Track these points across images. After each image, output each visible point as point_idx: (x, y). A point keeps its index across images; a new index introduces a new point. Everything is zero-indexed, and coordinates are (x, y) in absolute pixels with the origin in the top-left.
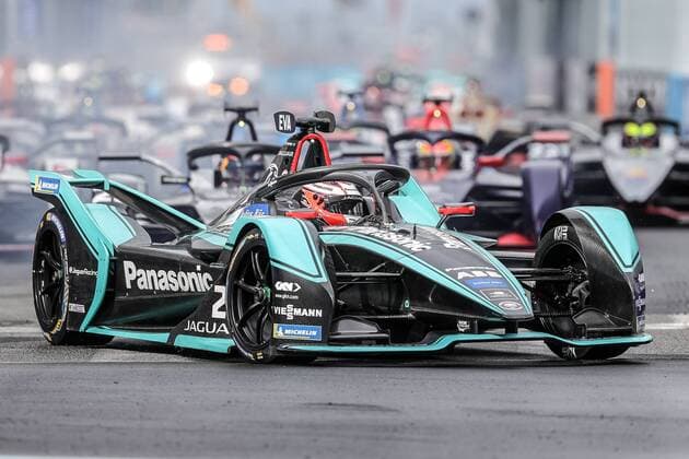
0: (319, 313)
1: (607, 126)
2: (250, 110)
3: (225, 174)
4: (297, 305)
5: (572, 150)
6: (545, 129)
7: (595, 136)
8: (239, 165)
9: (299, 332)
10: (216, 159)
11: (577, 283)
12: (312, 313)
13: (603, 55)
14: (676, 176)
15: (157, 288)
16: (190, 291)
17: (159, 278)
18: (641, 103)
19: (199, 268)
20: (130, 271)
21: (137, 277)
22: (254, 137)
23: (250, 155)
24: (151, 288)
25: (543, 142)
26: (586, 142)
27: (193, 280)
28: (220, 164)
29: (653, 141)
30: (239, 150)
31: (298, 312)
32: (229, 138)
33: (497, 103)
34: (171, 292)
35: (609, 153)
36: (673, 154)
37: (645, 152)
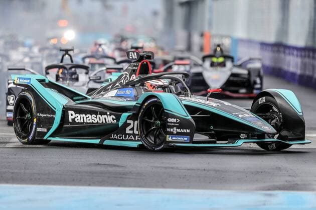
0: (188, 131)
1: (204, 58)
2: (70, 50)
3: (61, 75)
4: (178, 128)
5: (191, 68)
6: (181, 59)
7: (200, 62)
8: (66, 72)
9: (179, 139)
10: (56, 70)
11: (272, 120)
12: (185, 131)
13: (206, 29)
14: (232, 78)
15: (85, 121)
16: (103, 122)
17: (87, 118)
18: (218, 49)
19: (108, 113)
20: (72, 115)
21: (75, 117)
22: (72, 61)
23: (71, 68)
24: (82, 121)
25: (178, 65)
26: (196, 65)
27: (105, 118)
28: (58, 72)
29: (223, 64)
30: (66, 66)
31: (178, 130)
32: (62, 61)
33: (162, 49)
34: (93, 123)
35: (205, 69)
36: (231, 70)
37: (219, 69)
